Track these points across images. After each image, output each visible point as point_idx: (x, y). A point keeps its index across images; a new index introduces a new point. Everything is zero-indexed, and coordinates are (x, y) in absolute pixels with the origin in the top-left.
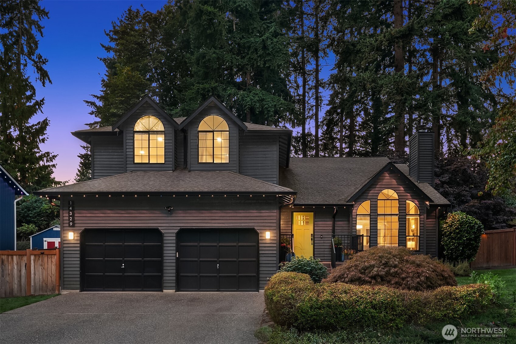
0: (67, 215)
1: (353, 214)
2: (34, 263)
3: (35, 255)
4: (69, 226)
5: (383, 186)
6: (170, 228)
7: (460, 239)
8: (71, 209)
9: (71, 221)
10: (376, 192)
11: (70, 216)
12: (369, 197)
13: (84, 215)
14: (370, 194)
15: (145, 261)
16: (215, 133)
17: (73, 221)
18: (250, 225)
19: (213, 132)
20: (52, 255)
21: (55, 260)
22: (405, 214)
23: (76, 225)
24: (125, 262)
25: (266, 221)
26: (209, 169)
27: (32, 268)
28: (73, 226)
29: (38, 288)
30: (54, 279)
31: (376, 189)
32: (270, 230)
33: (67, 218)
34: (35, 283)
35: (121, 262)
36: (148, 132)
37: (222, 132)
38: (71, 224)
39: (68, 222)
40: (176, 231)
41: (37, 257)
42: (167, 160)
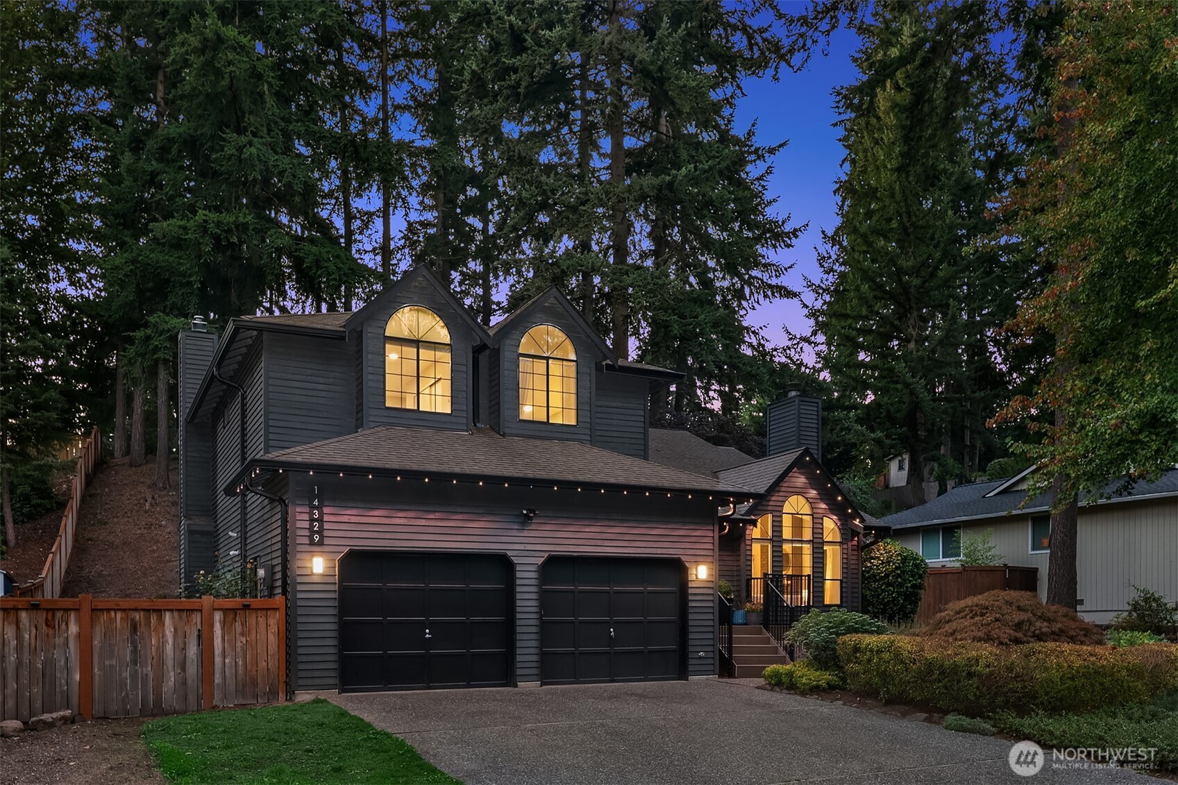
0: (306, 517)
1: (747, 537)
2: (223, 628)
3: (225, 611)
4: (312, 543)
5: (790, 490)
6: (526, 553)
7: (901, 585)
8: (316, 503)
9: (316, 532)
10: (781, 499)
11: (312, 520)
12: (770, 508)
13: (345, 519)
14: (771, 503)
15: (473, 623)
16: (550, 361)
17: (320, 532)
18: (671, 551)
19: (547, 359)
20: (267, 609)
21: (275, 621)
22: (820, 540)
23: (326, 541)
24: (432, 625)
25: (698, 546)
26: (543, 434)
27: (218, 642)
28: (321, 543)
29: (232, 688)
30: (273, 664)
31: (781, 494)
32: (703, 562)
33: (306, 525)
34: (224, 678)
35: (423, 625)
36: (416, 343)
37: (565, 363)
38: (317, 538)
39: (307, 533)
40: (540, 561)
41: (231, 616)
42: (455, 407)
